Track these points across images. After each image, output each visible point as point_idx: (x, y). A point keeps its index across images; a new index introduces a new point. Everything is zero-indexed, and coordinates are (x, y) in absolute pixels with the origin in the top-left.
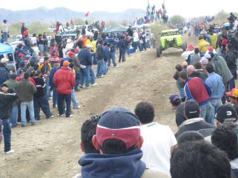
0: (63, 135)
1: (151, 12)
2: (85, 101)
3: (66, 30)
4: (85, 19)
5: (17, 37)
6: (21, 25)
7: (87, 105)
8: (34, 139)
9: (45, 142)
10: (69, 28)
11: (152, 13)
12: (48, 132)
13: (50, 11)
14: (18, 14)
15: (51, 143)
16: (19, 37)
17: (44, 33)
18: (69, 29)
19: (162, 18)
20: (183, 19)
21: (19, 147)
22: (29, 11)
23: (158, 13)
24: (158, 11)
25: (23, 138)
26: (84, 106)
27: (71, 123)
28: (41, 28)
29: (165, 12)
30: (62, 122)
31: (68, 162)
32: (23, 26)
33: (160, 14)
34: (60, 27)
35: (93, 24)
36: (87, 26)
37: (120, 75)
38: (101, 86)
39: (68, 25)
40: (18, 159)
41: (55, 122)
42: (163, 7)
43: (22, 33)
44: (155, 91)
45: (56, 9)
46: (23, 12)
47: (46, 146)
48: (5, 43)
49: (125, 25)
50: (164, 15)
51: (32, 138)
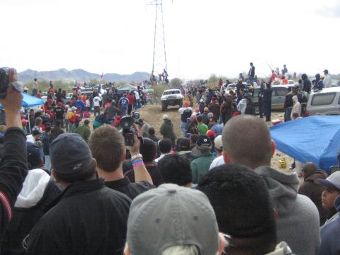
13: (69, 72)
19: (164, 80)
20: (182, 82)
22: (52, 72)
29: (167, 75)
33: (162, 78)
35: (107, 84)
42: (165, 72)
45: (74, 70)
46: (46, 73)
49: (133, 85)
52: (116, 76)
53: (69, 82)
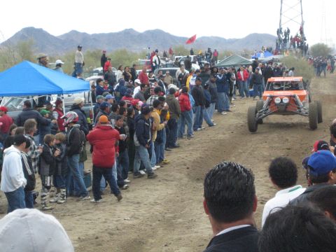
0: (158, 207)
1: (283, 38)
2: (190, 161)
3: (163, 62)
4: (189, 47)
5: (94, 70)
6: (101, 54)
7: (192, 166)
8: (118, 212)
9: (133, 217)
10: (167, 59)
11: (285, 41)
12: (138, 203)
13: (140, 35)
14: (97, 38)
15: (141, 218)
16: (97, 71)
17: (134, 65)
18: (167, 61)
19: (298, 47)
21: (97, 222)
22: (111, 35)
23: (293, 40)
24: (293, 37)
25: (103, 210)
26: (188, 168)
27: (170, 192)
28: (129, 59)
29: (304, 38)
30: (157, 190)
31: (166, 245)
32: (104, 55)
33: (296, 42)
34: (155, 58)
35: (201, 54)
36: (192, 56)
37: (239, 125)
38: (212, 141)
39: (165, 55)
40: (97, 238)
41: (147, 189)
42: (302, 32)
43: (103, 65)
44: (289, 149)
45: (148, 32)
46: (102, 35)
47: (135, 222)
48: (78, 77)
49: (246, 56)
50: (302, 43)
51: (115, 210)
52: (219, 40)
53: (138, 52)
